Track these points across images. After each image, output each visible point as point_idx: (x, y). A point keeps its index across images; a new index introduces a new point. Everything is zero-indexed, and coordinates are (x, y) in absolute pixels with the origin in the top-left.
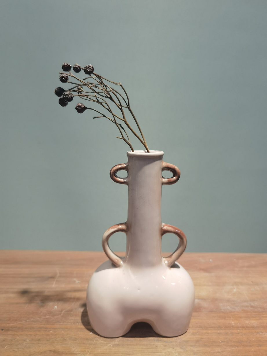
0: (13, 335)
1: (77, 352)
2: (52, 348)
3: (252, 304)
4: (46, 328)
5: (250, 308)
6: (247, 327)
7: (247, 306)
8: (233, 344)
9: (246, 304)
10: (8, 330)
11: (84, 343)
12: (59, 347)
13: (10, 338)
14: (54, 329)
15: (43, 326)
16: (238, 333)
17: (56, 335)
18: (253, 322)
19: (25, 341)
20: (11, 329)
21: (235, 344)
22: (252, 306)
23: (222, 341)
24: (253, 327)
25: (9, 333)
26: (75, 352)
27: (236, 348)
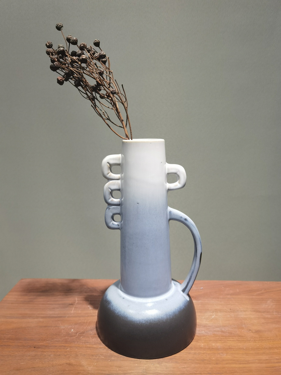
0: (42, 351)
1: (85, 365)
2: (68, 362)
3: (223, 330)
4: (65, 346)
5: (220, 333)
6: (212, 349)
7: (218, 331)
8: (197, 362)
9: (218, 329)
10: (38, 348)
11: (90, 358)
12: (73, 361)
13: (40, 354)
14: (70, 347)
15: (63, 344)
16: (204, 354)
17: (71, 352)
18: (219, 345)
19: (50, 356)
20: (40, 347)
21: (199, 362)
22: (222, 332)
23: (189, 359)
24: (217, 349)
25: (39, 350)
26: (83, 365)
27: (199, 365)
